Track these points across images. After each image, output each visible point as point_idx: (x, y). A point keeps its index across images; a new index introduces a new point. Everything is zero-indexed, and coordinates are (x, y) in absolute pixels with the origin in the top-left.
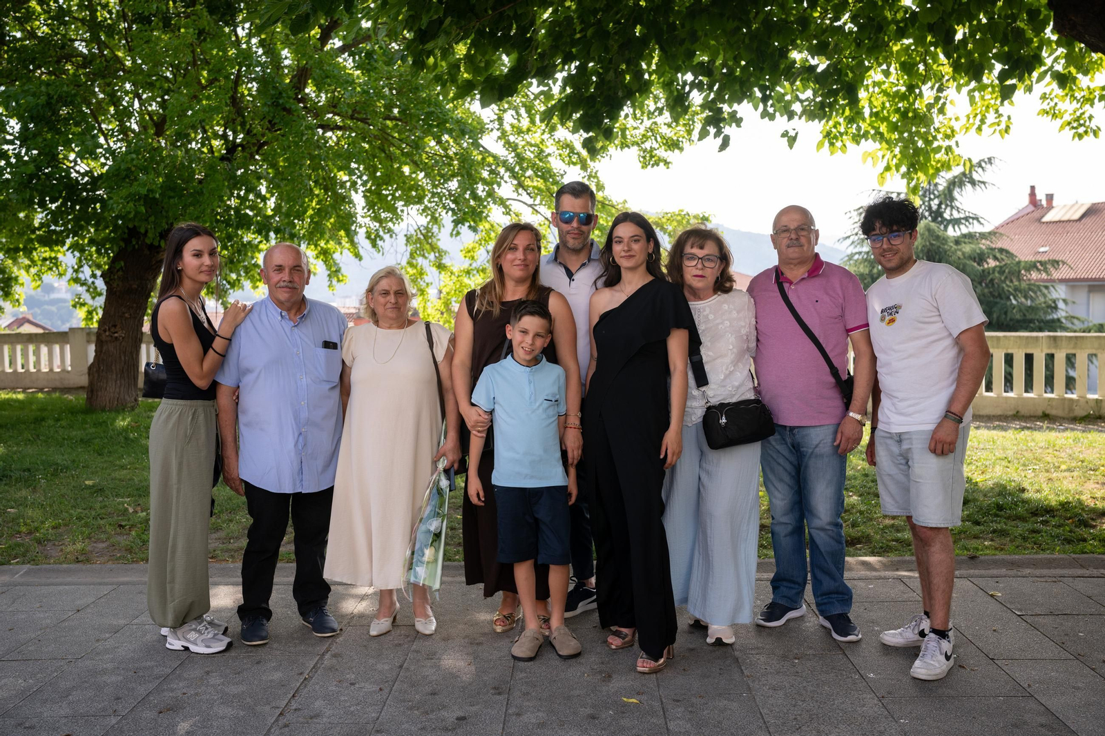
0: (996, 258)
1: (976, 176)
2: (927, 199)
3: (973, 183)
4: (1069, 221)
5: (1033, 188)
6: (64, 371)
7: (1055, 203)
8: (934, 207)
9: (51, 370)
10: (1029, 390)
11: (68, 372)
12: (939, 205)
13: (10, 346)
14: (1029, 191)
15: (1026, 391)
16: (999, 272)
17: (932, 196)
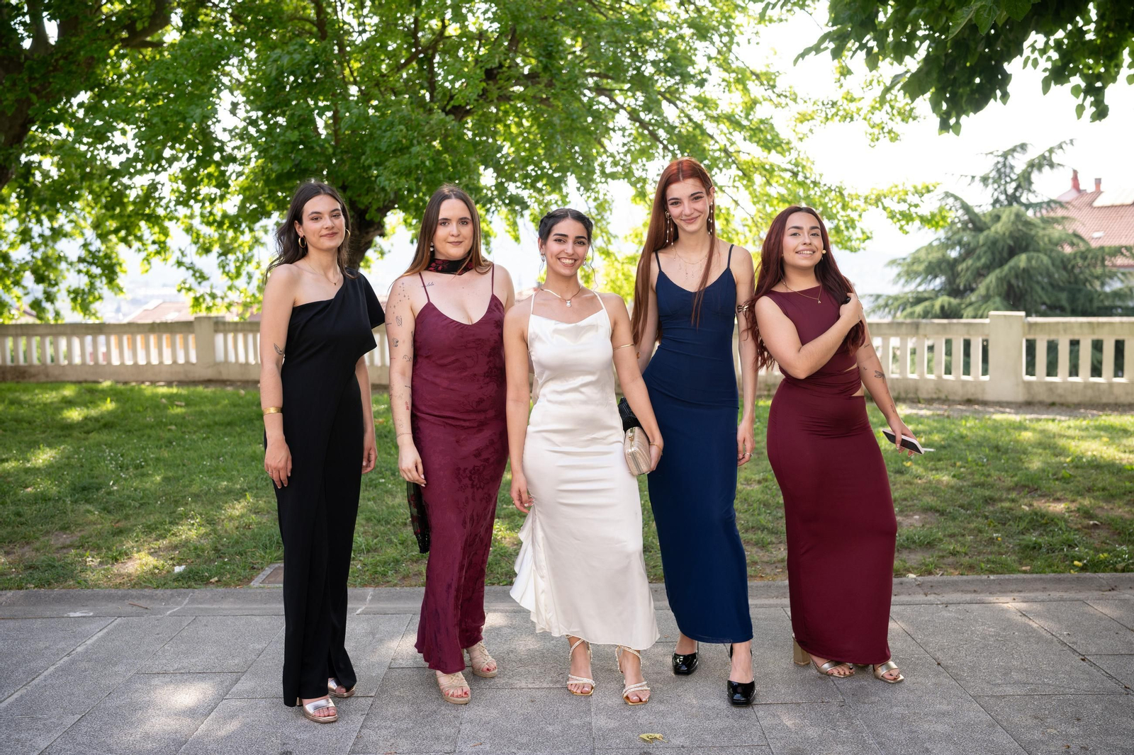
0: (1072, 244)
1: (1055, 159)
2: (1003, 182)
3: (1052, 165)
4: (1122, 206)
5: (1075, 172)
6: (187, 362)
7: (1102, 188)
8: (1010, 191)
9: (175, 362)
10: (1120, 374)
11: (193, 364)
12: (1016, 189)
13: (130, 336)
14: (1071, 175)
15: (1116, 375)
16: (1081, 257)
17: (1008, 179)
